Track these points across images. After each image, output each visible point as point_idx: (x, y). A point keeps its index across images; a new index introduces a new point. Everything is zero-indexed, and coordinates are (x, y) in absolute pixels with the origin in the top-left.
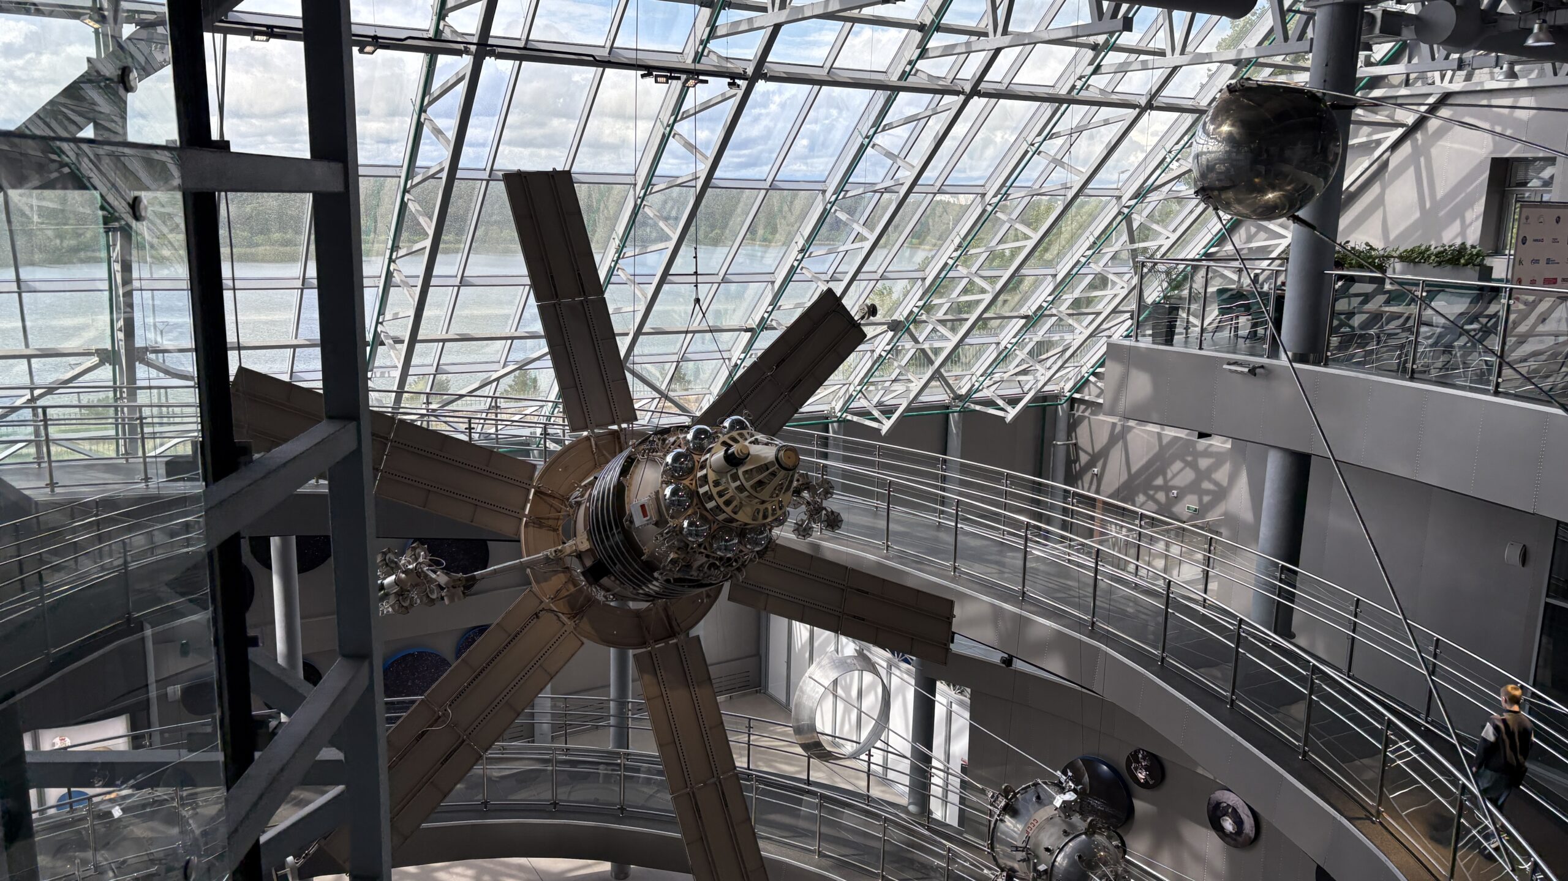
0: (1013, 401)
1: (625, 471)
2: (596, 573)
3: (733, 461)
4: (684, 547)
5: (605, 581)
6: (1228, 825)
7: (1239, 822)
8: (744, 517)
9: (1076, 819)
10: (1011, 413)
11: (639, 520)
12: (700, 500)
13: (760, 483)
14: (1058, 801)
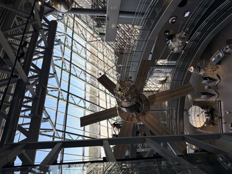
0: (116, 57)
1: (123, 107)
2: (139, 111)
3: (120, 90)
4: (134, 98)
5: (140, 110)
6: (174, 21)
7: (174, 19)
8: (128, 88)
9: (174, 40)
10: (117, 58)
11: (130, 104)
12: (126, 95)
13: (123, 86)
14: (171, 42)
